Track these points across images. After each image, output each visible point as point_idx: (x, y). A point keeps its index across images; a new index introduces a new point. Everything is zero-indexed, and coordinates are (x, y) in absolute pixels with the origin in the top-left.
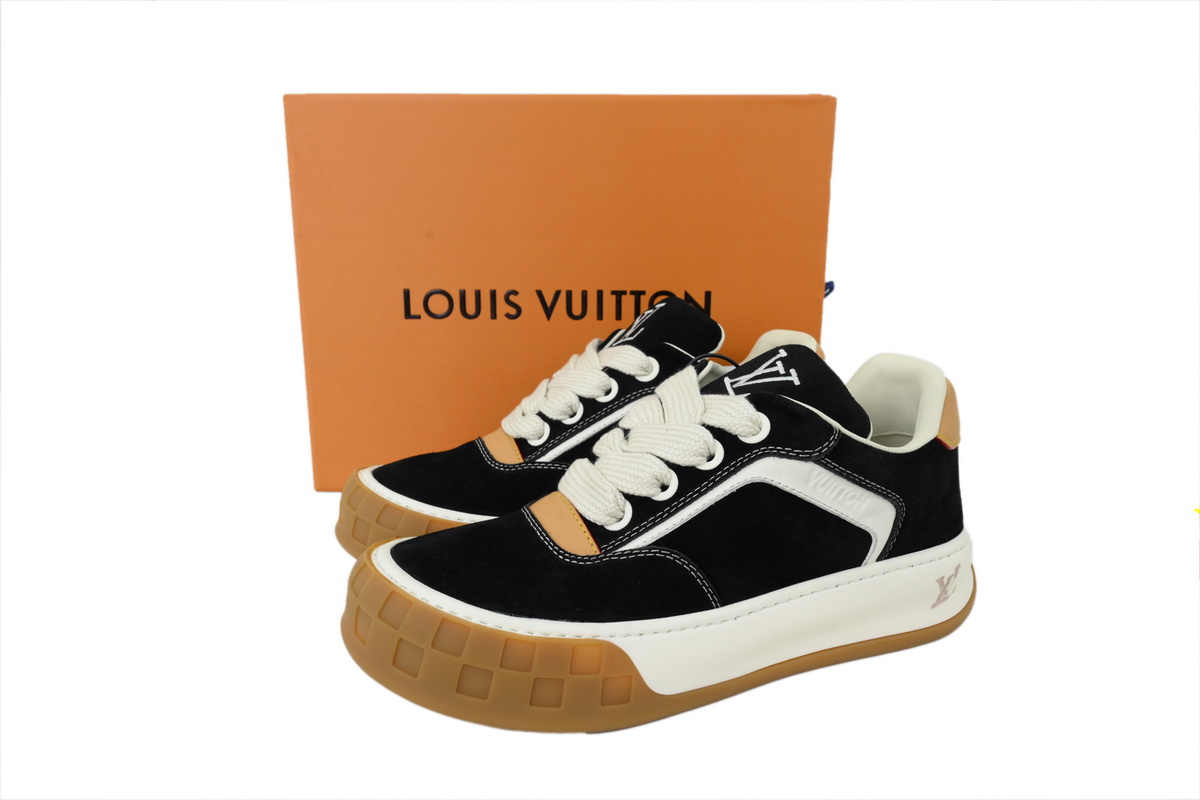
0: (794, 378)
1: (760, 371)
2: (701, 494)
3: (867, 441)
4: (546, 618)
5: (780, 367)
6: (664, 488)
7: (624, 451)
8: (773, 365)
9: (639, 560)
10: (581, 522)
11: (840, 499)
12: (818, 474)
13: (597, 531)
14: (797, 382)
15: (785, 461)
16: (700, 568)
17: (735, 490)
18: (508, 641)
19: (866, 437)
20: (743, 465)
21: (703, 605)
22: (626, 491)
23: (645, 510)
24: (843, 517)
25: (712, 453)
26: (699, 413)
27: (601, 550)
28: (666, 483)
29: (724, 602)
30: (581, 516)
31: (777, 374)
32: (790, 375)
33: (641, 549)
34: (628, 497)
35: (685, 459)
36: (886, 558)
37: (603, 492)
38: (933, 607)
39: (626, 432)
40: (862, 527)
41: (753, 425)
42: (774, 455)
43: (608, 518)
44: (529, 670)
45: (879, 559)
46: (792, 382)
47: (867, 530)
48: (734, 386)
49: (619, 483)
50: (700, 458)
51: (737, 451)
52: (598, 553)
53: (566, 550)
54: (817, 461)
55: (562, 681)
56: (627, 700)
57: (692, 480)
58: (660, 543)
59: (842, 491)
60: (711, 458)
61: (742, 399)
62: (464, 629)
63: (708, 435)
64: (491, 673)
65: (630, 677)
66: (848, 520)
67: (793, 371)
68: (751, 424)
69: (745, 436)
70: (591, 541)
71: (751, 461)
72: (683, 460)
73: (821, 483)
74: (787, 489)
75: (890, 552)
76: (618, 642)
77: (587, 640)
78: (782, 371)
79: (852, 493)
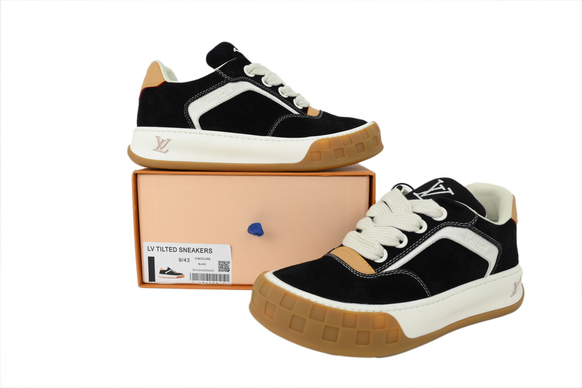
0: (450, 191)
1: (432, 189)
2: (419, 244)
3: (485, 218)
4: (358, 303)
5: (442, 187)
6: (401, 242)
7: (374, 226)
8: (438, 186)
9: (393, 276)
10: (363, 259)
11: (477, 246)
12: (470, 234)
13: (371, 262)
14: (453, 194)
15: (455, 228)
16: (422, 279)
17: (434, 242)
18: (345, 314)
19: (485, 217)
20: (437, 231)
21: (424, 296)
22: (384, 244)
23: (394, 253)
24: (478, 254)
25: (421, 225)
26: (410, 208)
27: (376, 271)
28: (402, 240)
29: (433, 294)
30: (362, 256)
31: (441, 190)
32: (448, 190)
33: (394, 270)
34: (385, 247)
35: (410, 228)
36: (494, 274)
37: (373, 245)
38: (511, 296)
39: (372, 218)
40: (486, 259)
41: (440, 213)
42: (451, 226)
43: (376, 257)
44: (355, 327)
45: (491, 274)
46: (450, 193)
47: (487, 260)
48: (421, 196)
49: (380, 240)
50: (417, 228)
51: (433, 225)
52: (375, 273)
53: (360, 272)
54: (470, 229)
55: (369, 332)
56: (396, 341)
57: (414, 238)
58: (403, 267)
59: (479, 242)
60: (421, 228)
61: (431, 201)
62: (324, 309)
63: (419, 218)
64: (338, 329)
65: (398, 330)
66: (480, 255)
67: (449, 189)
68: (438, 212)
69: (436, 217)
70: (370, 267)
71: (440, 229)
72: (409, 229)
73: (471, 238)
74: (457, 241)
75: (496, 271)
76: (391, 313)
77: (378, 313)
78: (444, 189)
79: (482, 243)
